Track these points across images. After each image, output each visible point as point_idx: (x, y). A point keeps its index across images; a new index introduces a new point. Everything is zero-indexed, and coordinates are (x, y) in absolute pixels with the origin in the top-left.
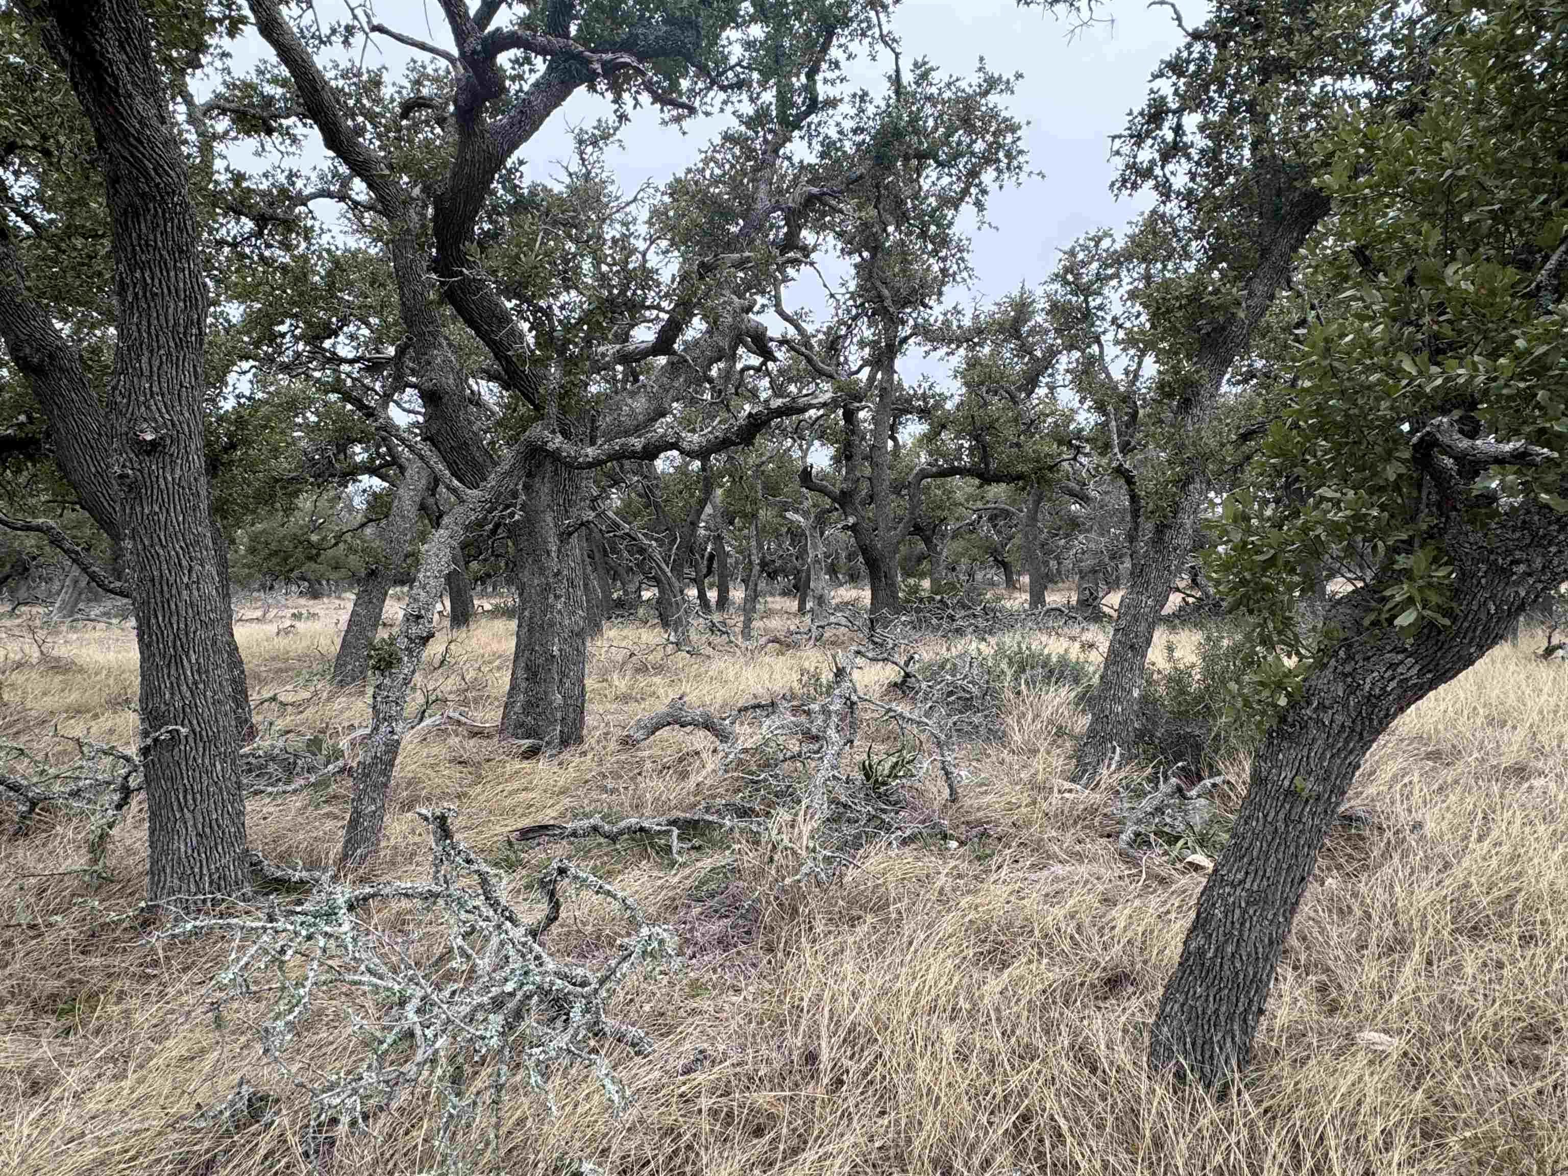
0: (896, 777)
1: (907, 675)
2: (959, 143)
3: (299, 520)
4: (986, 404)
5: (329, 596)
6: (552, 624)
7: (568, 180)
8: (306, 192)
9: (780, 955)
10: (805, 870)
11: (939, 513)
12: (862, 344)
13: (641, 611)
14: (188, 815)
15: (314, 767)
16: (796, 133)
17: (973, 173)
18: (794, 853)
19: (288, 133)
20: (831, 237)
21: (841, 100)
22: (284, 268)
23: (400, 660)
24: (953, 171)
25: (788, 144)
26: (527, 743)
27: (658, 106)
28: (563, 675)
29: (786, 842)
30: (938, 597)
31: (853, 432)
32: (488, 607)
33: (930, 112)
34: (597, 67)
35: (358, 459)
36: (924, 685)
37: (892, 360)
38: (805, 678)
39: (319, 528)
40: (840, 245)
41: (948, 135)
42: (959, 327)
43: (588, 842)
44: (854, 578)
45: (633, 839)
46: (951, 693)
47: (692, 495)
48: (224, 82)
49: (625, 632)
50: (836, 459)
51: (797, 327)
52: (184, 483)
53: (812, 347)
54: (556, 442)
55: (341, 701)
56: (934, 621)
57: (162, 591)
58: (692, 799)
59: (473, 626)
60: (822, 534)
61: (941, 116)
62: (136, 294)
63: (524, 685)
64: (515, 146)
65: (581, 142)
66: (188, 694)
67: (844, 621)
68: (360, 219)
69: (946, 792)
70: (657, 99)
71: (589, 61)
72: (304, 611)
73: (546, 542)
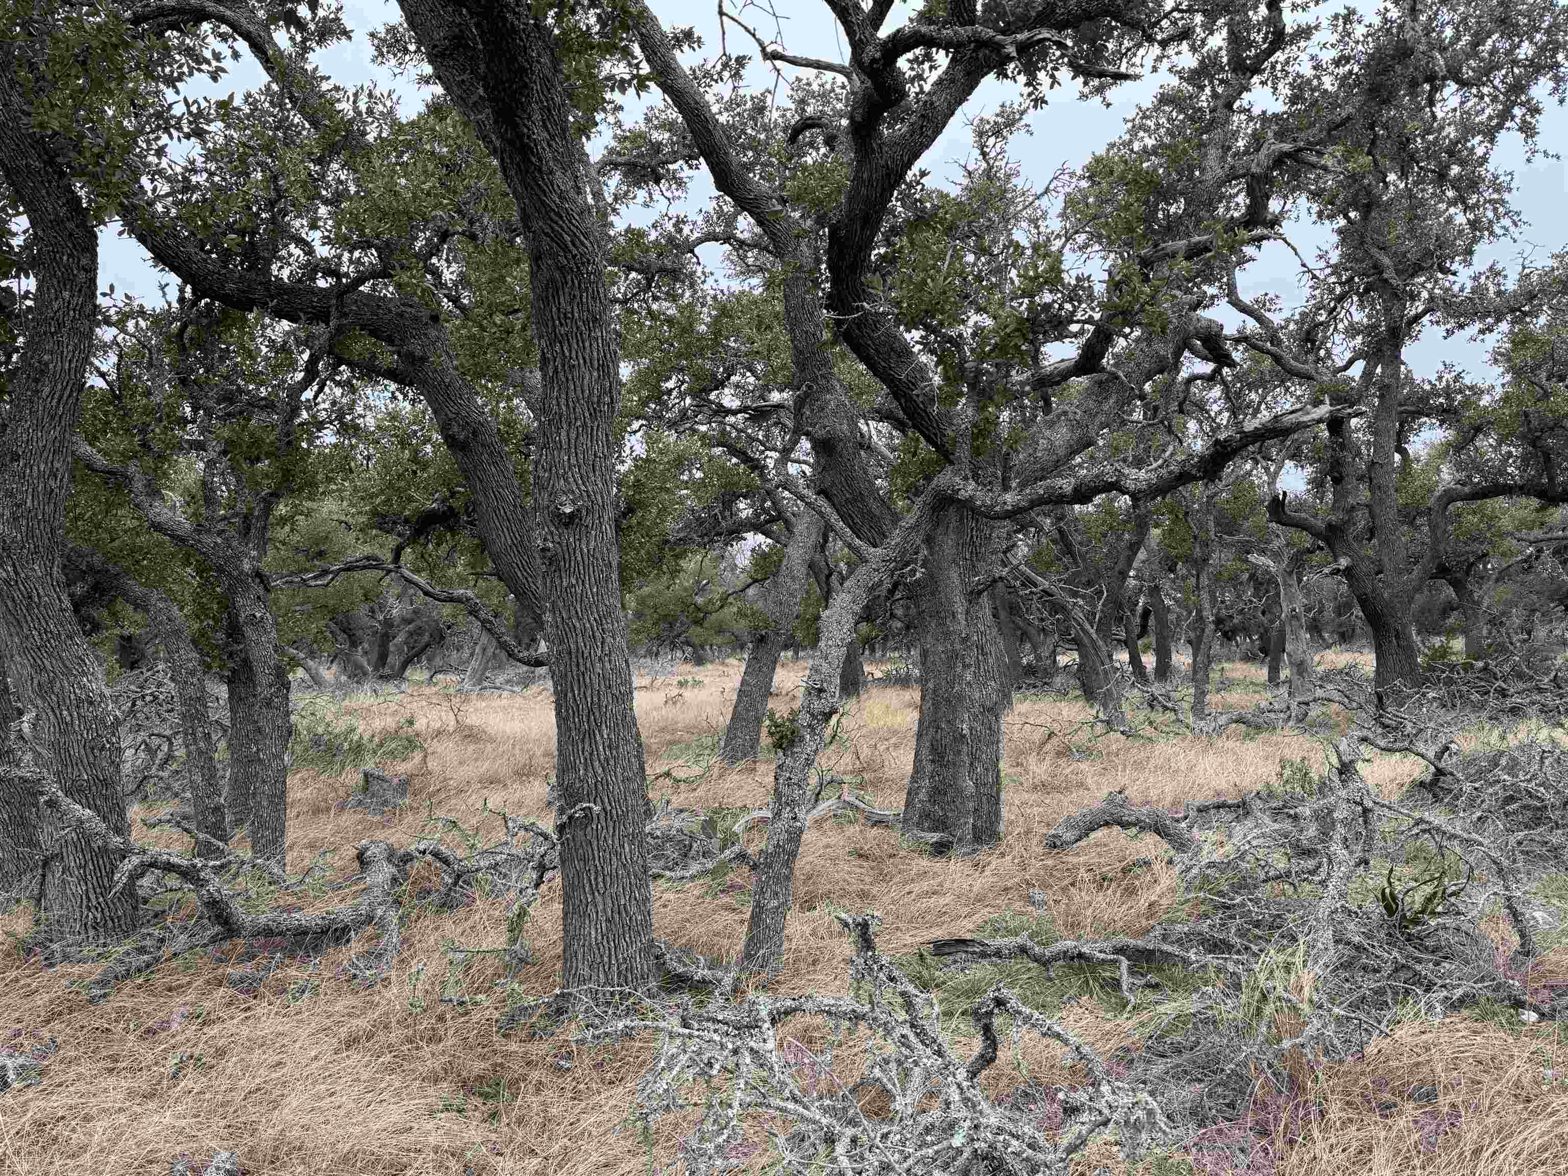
0: (1433, 913)
1: (1440, 772)
2: (1493, 52)
3: (685, 581)
4: (1546, 395)
5: (712, 662)
6: (960, 698)
7: (965, 181)
8: (693, 238)
9: (1280, 1144)
10: (1309, 1030)
11: (1475, 546)
12: (1352, 331)
13: (1058, 680)
14: (599, 899)
15: (709, 852)
16: (1256, 79)
17: (1518, 88)
18: (1295, 1008)
19: (674, 178)
20: (1303, 201)
21: (1316, 28)
22: (670, 321)
23: (802, 739)
24: (1485, 90)
25: (1245, 95)
26: (934, 837)
27: (1080, 80)
28: (974, 758)
29: (1280, 989)
30: (1480, 664)
31: (1343, 447)
32: (878, 675)
33: (1447, 18)
34: (1011, 50)
35: (743, 515)
36: (1467, 787)
37: (1397, 347)
38: (1287, 772)
39: (703, 589)
40: (1315, 208)
41: (1477, 43)
42: (1499, 293)
43: (1015, 965)
44: (1345, 637)
45: (1071, 968)
46: (1510, 799)
47: (1119, 538)
48: (615, 137)
49: (1040, 706)
50: (1317, 484)
51: (1259, 319)
52: (598, 555)
53: (1280, 341)
54: (968, 489)
55: (733, 778)
56: (1475, 697)
57: (578, 665)
58: (1144, 923)
59: (864, 697)
60: (1300, 581)
61: (1464, 20)
62: (556, 368)
63: (929, 768)
64: (916, 156)
65: (981, 134)
66: (600, 771)
67: (1336, 696)
68: (743, 258)
69: (1516, 939)
70: (1077, 70)
71: (1000, 46)
72: (690, 678)
73: (951, 603)
